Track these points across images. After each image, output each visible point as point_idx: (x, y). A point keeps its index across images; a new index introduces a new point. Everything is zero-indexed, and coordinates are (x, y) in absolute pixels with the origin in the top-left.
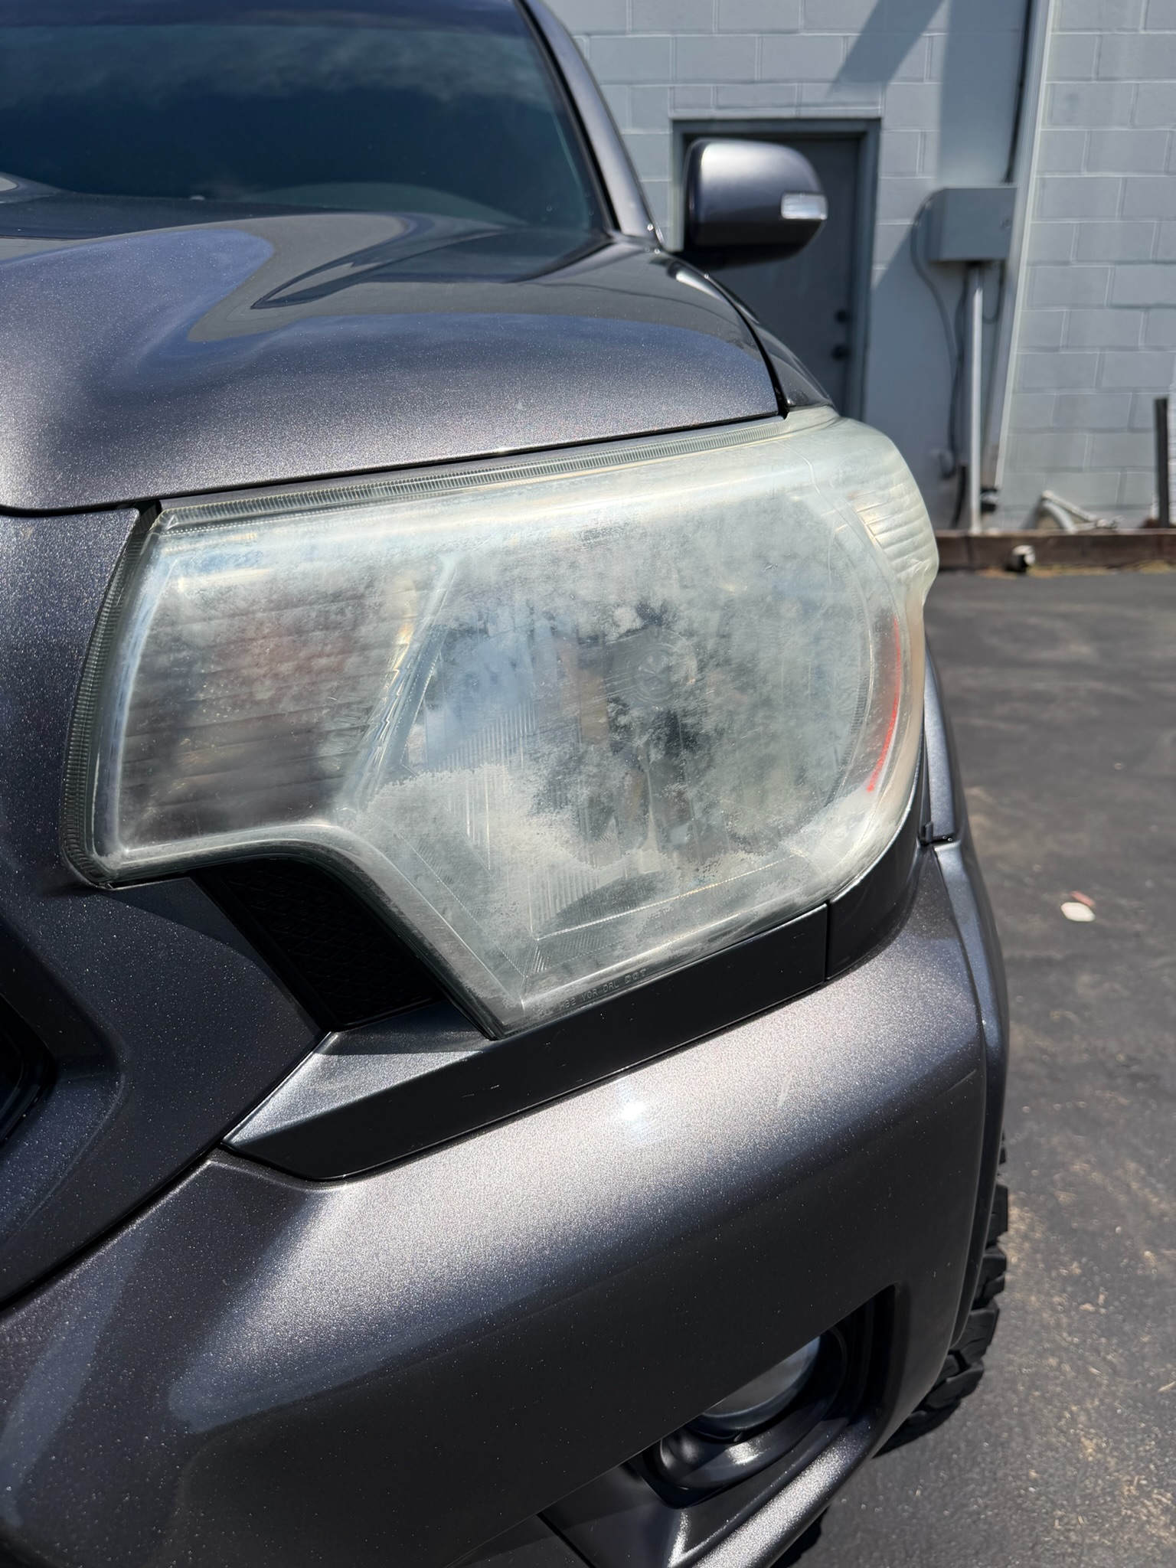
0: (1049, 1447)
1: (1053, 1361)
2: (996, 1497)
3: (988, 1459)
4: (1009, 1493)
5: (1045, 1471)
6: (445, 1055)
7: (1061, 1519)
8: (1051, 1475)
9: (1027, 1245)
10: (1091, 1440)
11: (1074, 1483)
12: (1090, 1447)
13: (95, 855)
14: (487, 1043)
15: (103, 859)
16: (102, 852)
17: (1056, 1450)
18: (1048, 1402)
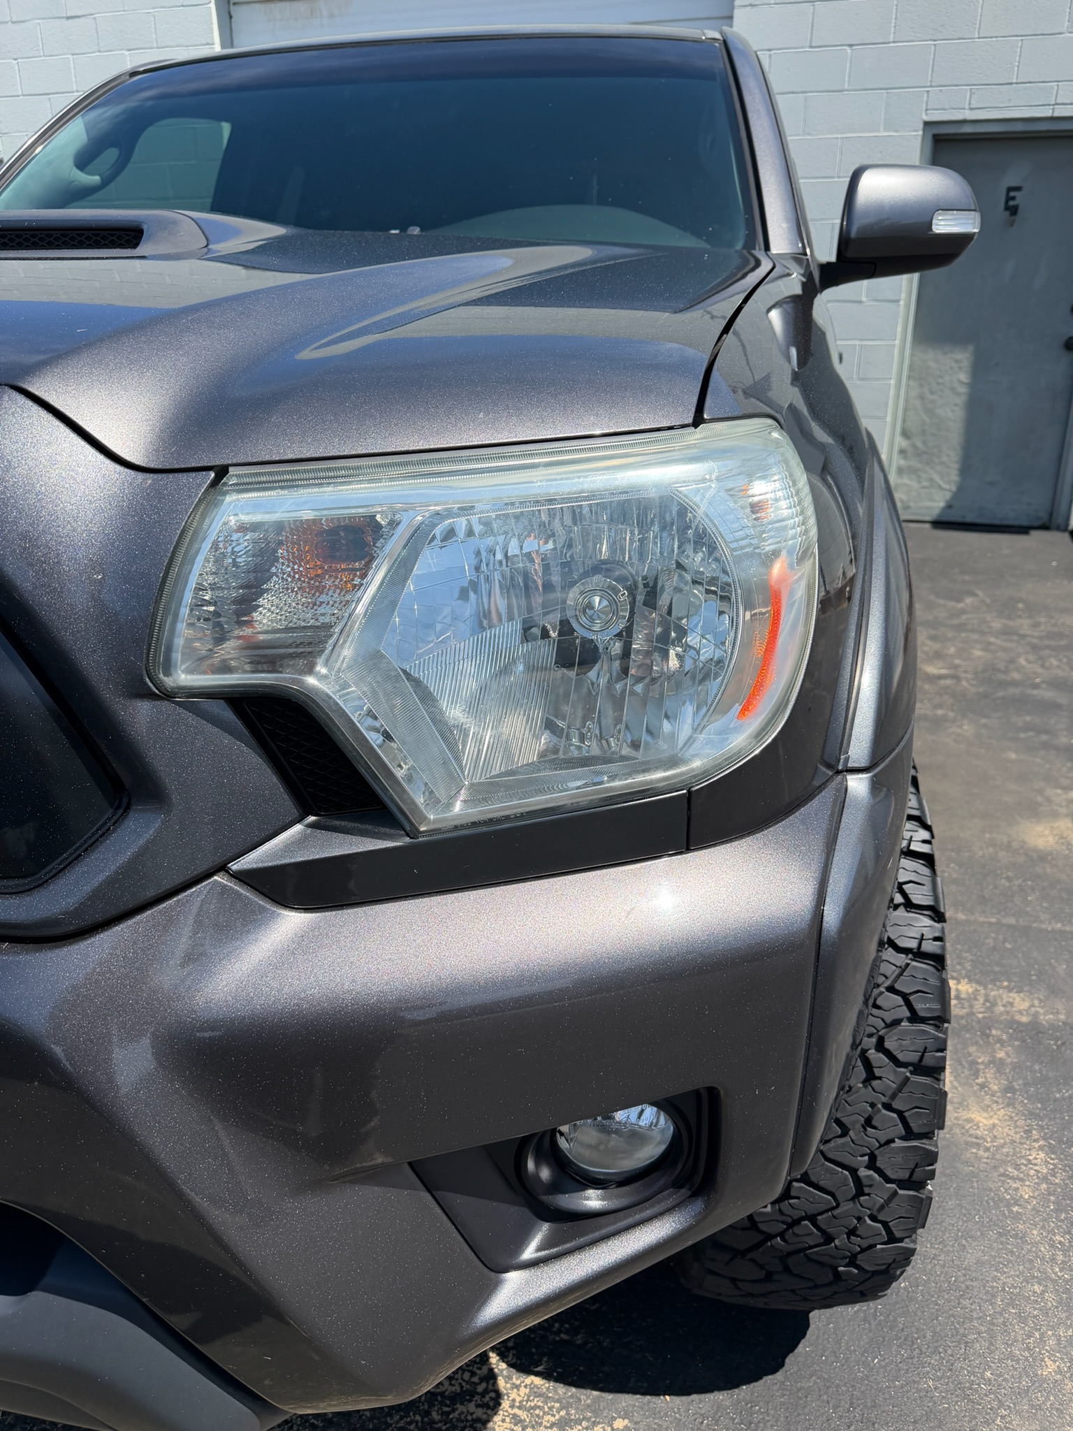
0: (1011, 1356)
1: (1038, 1288)
2: (947, 1384)
3: (949, 1352)
4: (960, 1383)
5: (1000, 1375)
6: (380, 842)
7: (1003, 1417)
8: (1005, 1380)
9: (1044, 1186)
10: (1055, 1361)
11: (1027, 1392)
12: (1051, 1366)
13: (161, 676)
14: (407, 840)
15: (166, 679)
16: (167, 673)
17: (1018, 1361)
18: (1024, 1321)
